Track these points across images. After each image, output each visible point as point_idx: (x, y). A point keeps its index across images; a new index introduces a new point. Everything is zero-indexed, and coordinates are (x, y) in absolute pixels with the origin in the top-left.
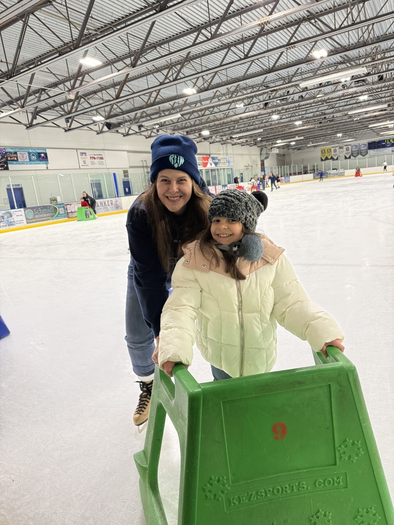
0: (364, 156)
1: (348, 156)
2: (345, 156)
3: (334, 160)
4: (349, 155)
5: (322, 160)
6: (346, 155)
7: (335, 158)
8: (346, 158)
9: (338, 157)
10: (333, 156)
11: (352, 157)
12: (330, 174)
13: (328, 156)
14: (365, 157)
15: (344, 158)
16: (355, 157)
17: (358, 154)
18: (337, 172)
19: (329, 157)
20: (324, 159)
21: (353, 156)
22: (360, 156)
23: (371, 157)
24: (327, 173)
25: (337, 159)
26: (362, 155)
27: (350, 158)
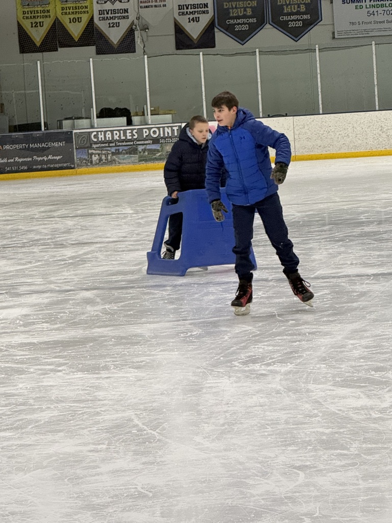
0: (296, 34)
1: (194, 30)
2: (179, 31)
3: (104, 47)
4: (205, 20)
5: (26, 45)
6: (184, 22)
7: (115, 36)
8: (183, 41)
9: (131, 32)
10: (102, 25)
11: (220, 37)
12: (87, 143)
13: (65, 20)
14: (304, 40)
15: (172, 40)
16: (242, 37)
17: (260, 24)
18: (130, 133)
19: (76, 30)
20: (38, 35)
21: (229, 30)
22: (269, 35)
23: (338, 42)
24: (68, 137)
25: (127, 45)
26: (283, 26)
27: (207, 41)
